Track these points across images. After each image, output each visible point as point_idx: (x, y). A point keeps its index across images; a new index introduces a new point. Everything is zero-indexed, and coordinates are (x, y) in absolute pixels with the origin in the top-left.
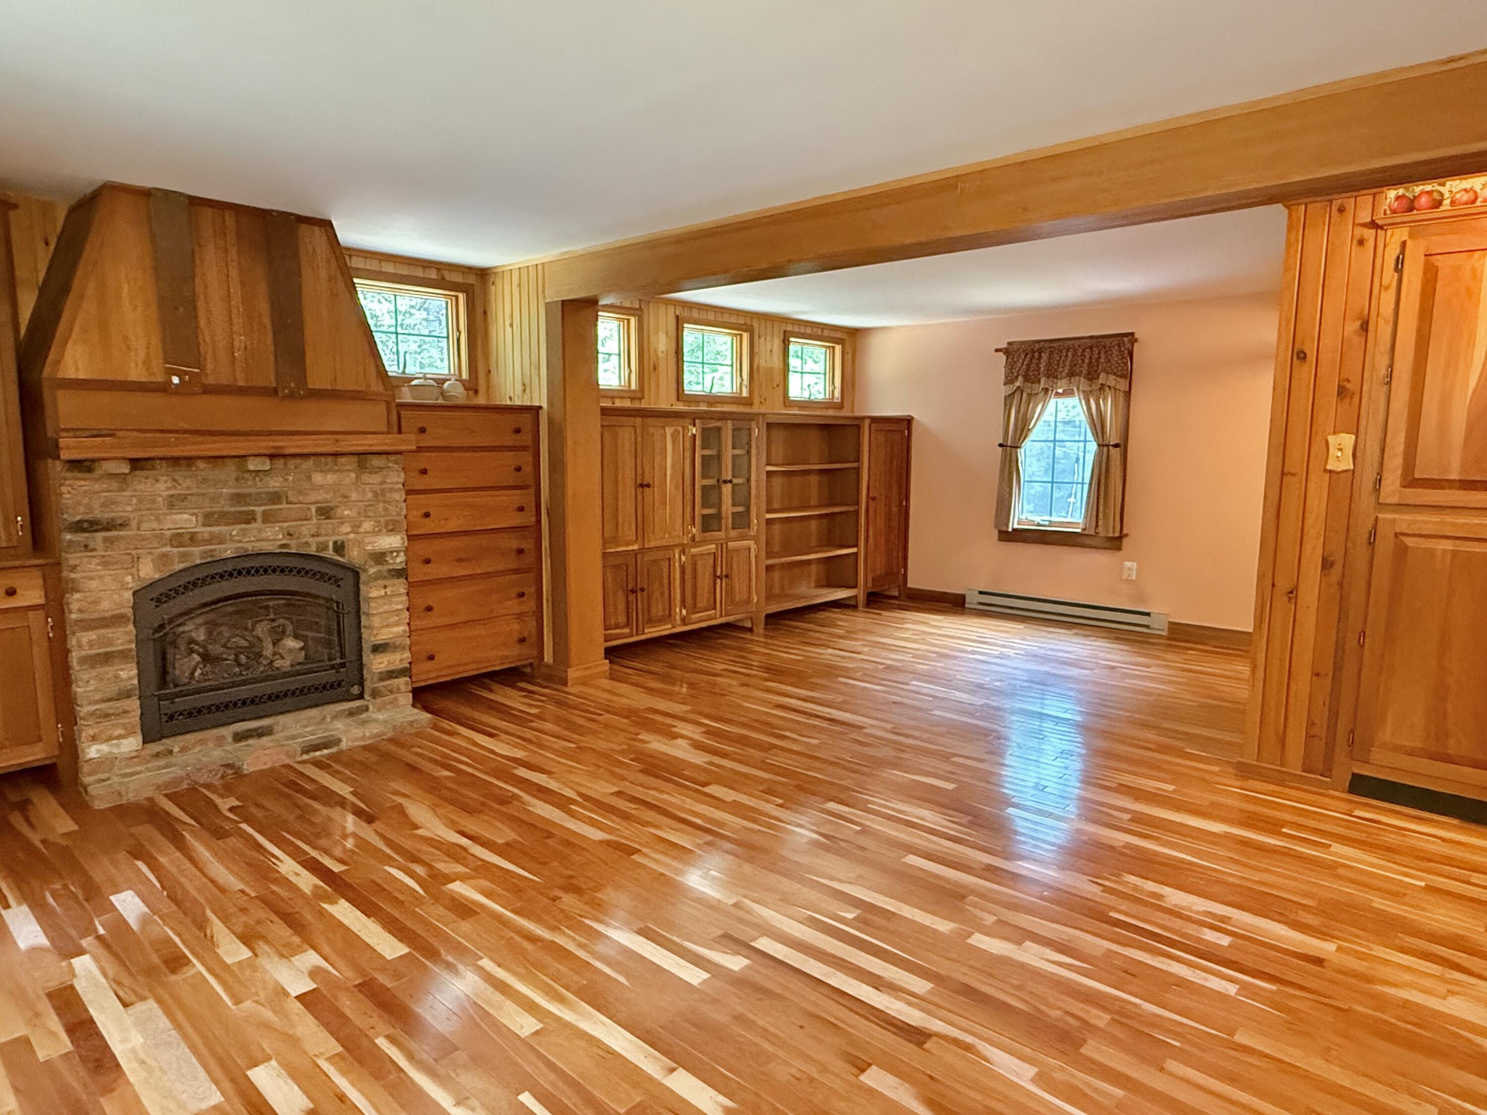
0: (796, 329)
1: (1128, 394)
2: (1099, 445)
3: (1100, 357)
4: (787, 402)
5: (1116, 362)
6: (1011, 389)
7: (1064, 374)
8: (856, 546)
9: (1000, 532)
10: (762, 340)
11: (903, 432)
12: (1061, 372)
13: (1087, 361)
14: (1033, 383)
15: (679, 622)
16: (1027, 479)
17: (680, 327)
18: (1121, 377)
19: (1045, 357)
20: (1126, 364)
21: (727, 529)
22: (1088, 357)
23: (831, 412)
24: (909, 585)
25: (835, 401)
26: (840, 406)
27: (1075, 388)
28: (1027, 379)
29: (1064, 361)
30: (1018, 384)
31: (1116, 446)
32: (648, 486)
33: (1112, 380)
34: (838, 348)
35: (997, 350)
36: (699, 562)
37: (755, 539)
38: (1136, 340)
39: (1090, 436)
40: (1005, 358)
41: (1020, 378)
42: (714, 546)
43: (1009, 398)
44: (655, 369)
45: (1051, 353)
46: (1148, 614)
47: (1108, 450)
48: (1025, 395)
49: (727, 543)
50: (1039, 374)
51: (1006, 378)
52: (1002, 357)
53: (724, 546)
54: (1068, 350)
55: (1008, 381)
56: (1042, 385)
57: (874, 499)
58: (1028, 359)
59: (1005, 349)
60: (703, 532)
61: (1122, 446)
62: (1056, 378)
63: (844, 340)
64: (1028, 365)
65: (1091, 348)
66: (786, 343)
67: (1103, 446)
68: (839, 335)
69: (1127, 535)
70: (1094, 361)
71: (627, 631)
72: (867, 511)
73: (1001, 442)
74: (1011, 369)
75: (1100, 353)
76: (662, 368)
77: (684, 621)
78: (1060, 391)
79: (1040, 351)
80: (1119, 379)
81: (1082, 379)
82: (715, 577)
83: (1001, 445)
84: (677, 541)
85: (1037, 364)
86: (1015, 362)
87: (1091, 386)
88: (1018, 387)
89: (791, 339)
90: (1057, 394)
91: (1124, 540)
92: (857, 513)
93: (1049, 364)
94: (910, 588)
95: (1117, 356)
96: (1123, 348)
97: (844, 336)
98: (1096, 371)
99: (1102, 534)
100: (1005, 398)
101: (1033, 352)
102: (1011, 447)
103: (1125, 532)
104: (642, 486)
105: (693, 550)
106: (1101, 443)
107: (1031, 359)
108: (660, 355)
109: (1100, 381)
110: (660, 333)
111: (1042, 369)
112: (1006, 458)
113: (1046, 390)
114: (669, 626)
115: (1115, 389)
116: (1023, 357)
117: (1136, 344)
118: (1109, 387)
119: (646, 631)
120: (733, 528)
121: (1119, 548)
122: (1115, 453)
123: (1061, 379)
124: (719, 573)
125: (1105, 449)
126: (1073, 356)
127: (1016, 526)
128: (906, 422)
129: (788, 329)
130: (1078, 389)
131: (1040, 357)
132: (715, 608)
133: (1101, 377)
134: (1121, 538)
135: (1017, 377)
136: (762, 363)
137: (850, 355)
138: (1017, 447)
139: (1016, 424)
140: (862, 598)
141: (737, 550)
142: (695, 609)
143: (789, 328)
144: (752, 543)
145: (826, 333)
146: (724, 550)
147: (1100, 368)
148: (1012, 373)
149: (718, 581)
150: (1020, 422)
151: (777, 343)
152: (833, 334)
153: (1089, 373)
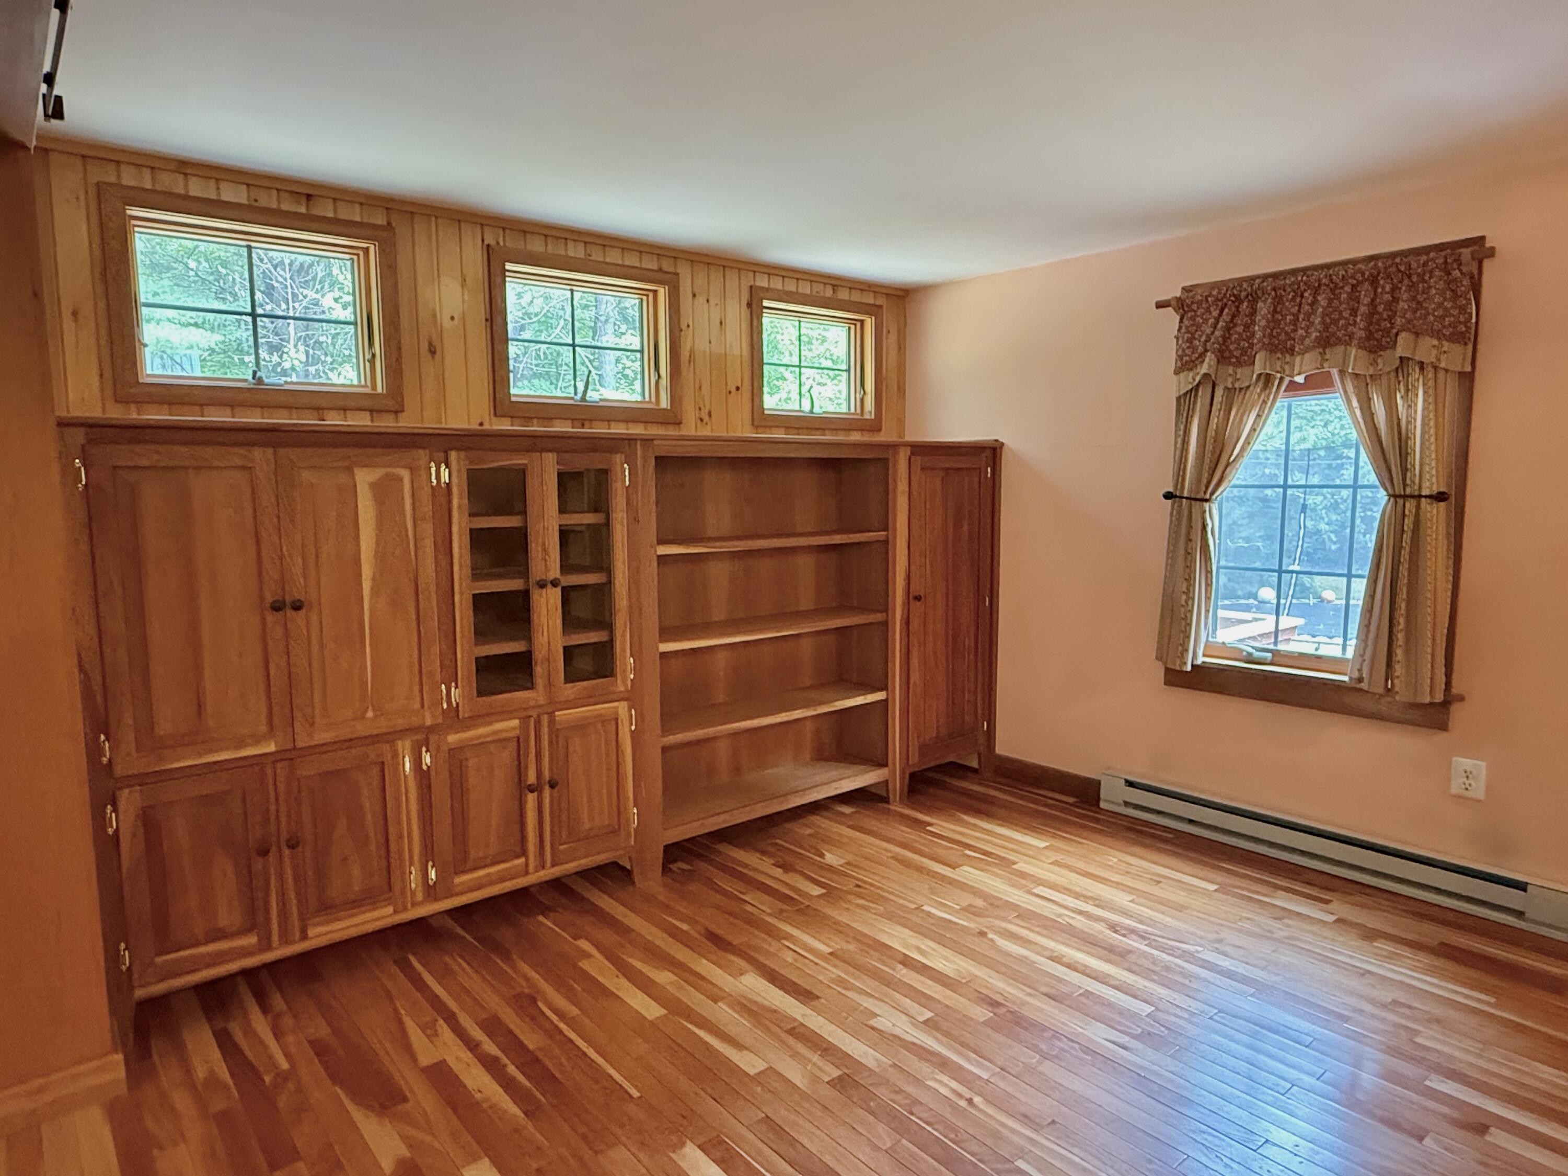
0: (777, 284)
1: (1467, 379)
2: (1394, 496)
3: (1396, 300)
4: (760, 418)
5: (1440, 305)
6: (1188, 380)
7: (1307, 342)
8: (884, 688)
9: (1168, 671)
10: (701, 300)
11: (980, 471)
12: (1303, 339)
13: (1363, 309)
14: (1239, 364)
15: (420, 896)
16: (1223, 563)
17: (495, 269)
18: (1452, 339)
19: (1263, 308)
20: (1463, 309)
21: (550, 684)
22: (1366, 301)
23: (856, 437)
24: (999, 750)
25: (867, 416)
26: (875, 426)
27: (1335, 372)
28: (1223, 358)
29: (1308, 316)
30: (1204, 369)
31: (1440, 497)
32: (297, 606)
33: (1427, 349)
34: (869, 322)
35: (1160, 305)
36: (472, 762)
37: (629, 697)
38: (1492, 253)
39: (1369, 474)
40: (1178, 318)
41: (1210, 358)
42: (515, 723)
43: (1185, 401)
44: (433, 352)
45: (1278, 300)
46: (1522, 887)
47: (1418, 507)
48: (1219, 393)
49: (551, 714)
50: (1252, 346)
51: (1180, 358)
52: (1171, 317)
53: (545, 719)
54: (1316, 291)
55: (1185, 364)
56: (1258, 368)
57: (918, 598)
58: (1226, 316)
59: (1178, 299)
60: (480, 694)
61: (1453, 499)
62: (1292, 351)
63: (880, 307)
64: (1228, 329)
65: (1374, 281)
66: (754, 309)
67: (1405, 497)
68: (869, 299)
69: (1461, 698)
70: (1381, 308)
71: (251, 940)
72: (907, 622)
73: (1171, 489)
74: (1190, 341)
75: (1394, 289)
76: (451, 351)
77: (432, 892)
78: (1300, 379)
79: (1254, 299)
80: (1446, 345)
81: (1353, 351)
82: (522, 788)
83: (1168, 496)
84: (401, 723)
85: (1247, 327)
86: (1199, 326)
87: (1374, 363)
88: (1206, 375)
89: (766, 303)
90: (1293, 387)
91: (1455, 708)
92: (885, 625)
93: (1274, 322)
94: (1000, 757)
95: (1442, 293)
96: (1456, 273)
97: (881, 301)
98: (1388, 331)
99: (1403, 695)
100: (1178, 399)
101: (1238, 300)
102: (1187, 498)
103: (1455, 691)
104: (277, 607)
105: (452, 738)
106: (1399, 490)
107: (1234, 316)
108: (447, 323)
109: (1400, 351)
110: (445, 280)
111: (1259, 335)
112: (1179, 519)
113: (1267, 380)
114: (390, 910)
115: (1436, 368)
116: (1215, 313)
117: (1487, 264)
118: (1422, 365)
119: (311, 932)
120: (567, 680)
121: (1443, 727)
122: (1435, 514)
123: (1303, 353)
124: (532, 779)
125: (1410, 505)
126: (1330, 301)
127: (1200, 660)
128: (988, 453)
129: (758, 283)
130: (1342, 373)
131: (1253, 312)
132: (524, 853)
133: (1400, 340)
134: (1446, 704)
135: (1202, 356)
136: (702, 345)
137: (893, 337)
138: (1207, 500)
139: (1201, 456)
140: (897, 785)
141: (581, 727)
142: (462, 864)
143: (762, 282)
144: (622, 708)
145: (843, 295)
146: (545, 730)
147: (1399, 321)
148: (1194, 349)
149: (531, 798)
150: (1209, 447)
151: (736, 312)
152: (856, 297)
153: (1370, 336)
